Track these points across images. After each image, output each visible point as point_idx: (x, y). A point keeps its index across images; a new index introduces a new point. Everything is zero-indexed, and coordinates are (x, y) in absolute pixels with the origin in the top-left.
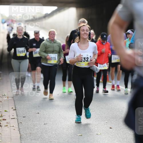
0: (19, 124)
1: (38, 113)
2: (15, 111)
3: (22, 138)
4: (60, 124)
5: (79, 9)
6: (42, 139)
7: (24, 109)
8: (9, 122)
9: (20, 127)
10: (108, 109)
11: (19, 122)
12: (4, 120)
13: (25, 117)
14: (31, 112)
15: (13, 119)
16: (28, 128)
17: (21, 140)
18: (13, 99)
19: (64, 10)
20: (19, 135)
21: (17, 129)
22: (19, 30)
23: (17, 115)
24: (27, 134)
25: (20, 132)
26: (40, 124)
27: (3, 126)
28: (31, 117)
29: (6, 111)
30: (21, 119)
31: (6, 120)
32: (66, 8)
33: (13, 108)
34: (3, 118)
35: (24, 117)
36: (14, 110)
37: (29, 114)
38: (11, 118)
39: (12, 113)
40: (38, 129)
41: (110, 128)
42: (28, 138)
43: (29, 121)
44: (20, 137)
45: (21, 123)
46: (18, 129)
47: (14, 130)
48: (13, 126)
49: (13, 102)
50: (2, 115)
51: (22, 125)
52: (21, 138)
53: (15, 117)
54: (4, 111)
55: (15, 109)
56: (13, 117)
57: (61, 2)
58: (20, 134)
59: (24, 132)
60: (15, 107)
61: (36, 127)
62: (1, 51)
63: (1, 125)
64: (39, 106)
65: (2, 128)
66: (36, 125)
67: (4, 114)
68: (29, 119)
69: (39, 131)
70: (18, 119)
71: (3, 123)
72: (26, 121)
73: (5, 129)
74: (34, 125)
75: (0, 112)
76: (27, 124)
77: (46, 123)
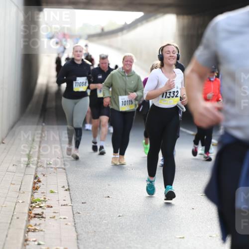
0: (75, 215)
1: (108, 197)
2: (68, 192)
3: (80, 240)
4: (145, 216)
5: (181, 17)
6: (115, 242)
8: (57, 212)
9: (76, 221)
11: (74, 212)
12: (48, 207)
13: (85, 203)
14: (95, 195)
15: (64, 205)
17: (78, 243)
18: (64, 171)
19: (156, 18)
20: (75, 235)
21: (71, 224)
22: (77, 51)
23: (71, 200)
24: (88, 232)
25: (76, 229)
26: (112, 215)
27: (48, 218)
28: (96, 203)
29: (52, 192)
30: (79, 207)
31: (52, 207)
32: (159, 15)
33: (65, 187)
34: (48, 203)
35: (83, 203)
36: (66, 190)
37: (92, 198)
38: (60, 204)
39: (64, 195)
40: (108, 225)
42: (91, 240)
43: (93, 210)
44: (76, 237)
45: (79, 213)
46: (73, 224)
47: (66, 224)
49: (65, 177)
50: (45, 198)
51: (80, 216)
52: (78, 239)
53: (68, 202)
54: (48, 192)
55: (69, 189)
56: (65, 203)
57: (151, 5)
58: (77, 233)
59: (82, 230)
60: (68, 186)
61: (105, 222)
62: (44, 88)
63: (44, 215)
64: (109, 185)
65: (45, 220)
66: (105, 218)
67: (49, 196)
68: (93, 207)
69: (109, 228)
70: (72, 206)
71: (48, 213)
72: (87, 210)
73: (50, 223)
74: (101, 218)
75: (42, 193)
76: (88, 214)
77: (121, 215)
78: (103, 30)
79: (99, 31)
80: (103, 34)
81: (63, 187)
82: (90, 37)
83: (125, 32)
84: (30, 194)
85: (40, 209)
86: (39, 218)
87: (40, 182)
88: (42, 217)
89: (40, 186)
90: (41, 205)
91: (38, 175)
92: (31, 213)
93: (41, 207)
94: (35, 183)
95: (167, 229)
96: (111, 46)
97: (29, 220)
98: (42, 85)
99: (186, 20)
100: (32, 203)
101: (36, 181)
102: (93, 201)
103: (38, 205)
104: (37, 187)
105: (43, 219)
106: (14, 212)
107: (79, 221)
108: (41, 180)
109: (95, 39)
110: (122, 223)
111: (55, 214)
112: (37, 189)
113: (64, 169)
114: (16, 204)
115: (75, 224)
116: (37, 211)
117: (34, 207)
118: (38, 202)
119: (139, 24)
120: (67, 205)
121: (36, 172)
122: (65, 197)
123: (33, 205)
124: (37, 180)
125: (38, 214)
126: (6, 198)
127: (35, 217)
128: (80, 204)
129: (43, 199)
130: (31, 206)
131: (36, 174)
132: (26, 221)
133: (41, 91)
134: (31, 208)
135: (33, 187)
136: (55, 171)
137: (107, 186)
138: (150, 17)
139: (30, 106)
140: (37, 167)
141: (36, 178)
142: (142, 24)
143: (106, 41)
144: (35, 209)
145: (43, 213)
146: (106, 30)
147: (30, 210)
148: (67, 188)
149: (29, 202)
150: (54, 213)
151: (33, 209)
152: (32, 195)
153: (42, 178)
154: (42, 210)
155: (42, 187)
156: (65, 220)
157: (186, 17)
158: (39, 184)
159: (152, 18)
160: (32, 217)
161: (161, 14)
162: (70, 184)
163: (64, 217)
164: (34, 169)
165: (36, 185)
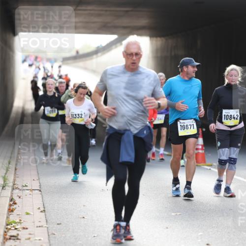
0: (51, 236)
1: (84, 218)
2: (43, 214)
5: (155, 39)
7: (58, 210)
8: (32, 233)
10: (204, 212)
11: (50, 234)
12: (24, 228)
13: (60, 224)
14: (70, 216)
15: (40, 227)
16: (65, 243)
21: (46, 245)
22: (49, 84)
23: (47, 221)
26: (86, 236)
27: (23, 239)
28: (71, 224)
29: (27, 214)
30: (54, 228)
31: (27, 229)
34: (24, 225)
35: (58, 224)
36: (42, 212)
37: (67, 219)
38: (36, 226)
39: (39, 217)
41: (208, 244)
43: (68, 231)
45: (54, 234)
47: (41, 245)
48: (40, 240)
49: (41, 198)
50: (20, 220)
51: (55, 238)
53: (44, 223)
54: (24, 214)
55: (44, 210)
56: (39, 224)
57: (125, 28)
60: (44, 207)
61: (80, 242)
62: (20, 110)
63: (19, 237)
64: (84, 206)
65: (20, 242)
66: (80, 239)
67: (25, 218)
68: (68, 228)
70: (48, 228)
71: (23, 234)
72: (62, 231)
73: (25, 245)
74: (76, 239)
75: (18, 215)
76: (64, 235)
77: (96, 235)
78: (77, 52)
79: (73, 53)
80: (78, 57)
81: (39, 208)
82: (66, 60)
83: (99, 54)
84: (6, 216)
86: (14, 239)
87: (15, 204)
88: (18, 239)
89: (16, 208)
90: (17, 227)
91: (14, 197)
92: (6, 235)
93: (16, 229)
94: (10, 205)
96: (86, 69)
97: (4, 242)
98: (19, 107)
99: (159, 42)
100: (7, 225)
101: (11, 203)
103: (13, 227)
104: (13, 209)
105: (18, 241)
107: (54, 242)
108: (17, 202)
109: (69, 62)
110: (97, 244)
111: (30, 236)
112: (12, 211)
113: (40, 191)
115: (50, 245)
116: (13, 233)
117: (10, 229)
118: (13, 224)
119: (114, 47)
120: (42, 226)
121: (12, 194)
122: (41, 218)
123: (9, 227)
124: (13, 202)
125: (14, 236)
127: (10, 239)
128: (55, 226)
129: (18, 221)
130: (7, 228)
131: (12, 196)
132: (2, 243)
133: (17, 113)
134: (6, 230)
135: (9, 209)
136: (31, 192)
137: (83, 207)
138: (124, 39)
139: (6, 129)
140: (13, 189)
141: (11, 200)
142: (116, 47)
143: (81, 64)
144: (10, 231)
145: (18, 234)
146: (81, 52)
147: (5, 232)
148: (42, 209)
149: (4, 224)
150: (30, 234)
151: (8, 231)
152: (7, 218)
153: (17, 200)
154: (18, 232)
155: (18, 209)
157: (159, 39)
158: (15, 206)
160: (7, 239)
162: (46, 206)
163: (39, 238)
164: (10, 191)
165: (12, 207)
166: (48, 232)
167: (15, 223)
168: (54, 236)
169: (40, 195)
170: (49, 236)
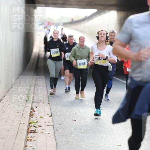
0: (55, 131)
1: (75, 120)
2: (51, 118)
3: (58, 146)
5: (120, 12)
6: (79, 148)
7: (60, 116)
8: (44, 129)
9: (56, 135)
11: (55, 130)
12: (39, 126)
13: (61, 124)
14: (67, 119)
15: (49, 125)
16: (64, 136)
17: (57, 148)
19: (104, 13)
23: (53, 122)
24: (63, 142)
25: (55, 140)
26: (77, 132)
27: (39, 133)
28: (68, 124)
29: (41, 117)
30: (58, 127)
31: (41, 126)
32: (106, 11)
34: (39, 124)
35: (60, 124)
36: (50, 116)
37: (65, 121)
38: (46, 125)
39: (48, 119)
40: (75, 137)
42: (65, 147)
43: (66, 128)
44: (55, 145)
45: (58, 130)
46: (54, 137)
47: (50, 137)
48: (49, 133)
49: (49, 109)
50: (37, 121)
51: (58, 132)
53: (51, 123)
54: (39, 117)
57: (102, 5)
58: (56, 142)
59: (60, 140)
60: (51, 114)
61: (73, 135)
62: (37, 55)
63: (36, 131)
64: (76, 113)
65: (37, 134)
66: (73, 133)
67: (40, 120)
68: (66, 127)
69: (76, 139)
70: (53, 126)
71: (39, 130)
72: (62, 128)
73: (40, 136)
74: (71, 133)
75: (36, 118)
76: (63, 131)
77: (83, 132)
78: (72, 20)
79: (70, 20)
80: (73, 23)
81: (48, 114)
82: (65, 24)
83: (86, 21)
84: (28, 118)
85: (34, 127)
86: (34, 133)
87: (34, 111)
88: (36, 133)
89: (34, 114)
90: (35, 125)
91: (33, 107)
92: (29, 130)
93: (35, 126)
94: (31, 112)
95: (111, 140)
96: (77, 30)
97: (27, 134)
98: (36, 53)
99: (122, 14)
100: (29, 124)
101: (32, 111)
102: (66, 123)
103: (33, 125)
106: (18, 129)
107: (57, 135)
108: (35, 110)
109: (67, 25)
110: (83, 137)
111: (43, 131)
112: (32, 115)
113: (49, 104)
114: (20, 125)
115: (55, 137)
116: (33, 129)
117: (31, 126)
118: (33, 124)
119: (94, 16)
120: (50, 125)
121: (32, 105)
123: (30, 125)
124: (32, 110)
125: (33, 131)
126: (14, 120)
127: (31, 132)
128: (58, 125)
129: (36, 121)
130: (29, 126)
131: (32, 106)
132: (26, 135)
133: (35, 57)
134: (29, 127)
135: (30, 114)
136: (43, 104)
137: (74, 114)
138: (101, 12)
139: (28, 65)
140: (33, 102)
141: (32, 109)
142: (96, 17)
143: (74, 27)
145: (36, 130)
146: (74, 20)
147: (28, 128)
148: (50, 115)
149: (27, 123)
151: (30, 128)
152: (29, 119)
153: (35, 109)
154: (36, 128)
155: (36, 115)
156: (49, 134)
157: (122, 12)
158: (34, 113)
159: (102, 13)
160: (29, 132)
161: (108, 11)
162: (52, 113)
163: (49, 132)
164: (31, 103)
165: (32, 113)
166: (54, 129)
167: (34, 123)
168: (57, 131)
169: (49, 107)
170: (54, 131)
